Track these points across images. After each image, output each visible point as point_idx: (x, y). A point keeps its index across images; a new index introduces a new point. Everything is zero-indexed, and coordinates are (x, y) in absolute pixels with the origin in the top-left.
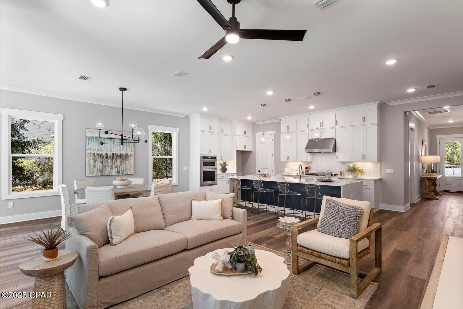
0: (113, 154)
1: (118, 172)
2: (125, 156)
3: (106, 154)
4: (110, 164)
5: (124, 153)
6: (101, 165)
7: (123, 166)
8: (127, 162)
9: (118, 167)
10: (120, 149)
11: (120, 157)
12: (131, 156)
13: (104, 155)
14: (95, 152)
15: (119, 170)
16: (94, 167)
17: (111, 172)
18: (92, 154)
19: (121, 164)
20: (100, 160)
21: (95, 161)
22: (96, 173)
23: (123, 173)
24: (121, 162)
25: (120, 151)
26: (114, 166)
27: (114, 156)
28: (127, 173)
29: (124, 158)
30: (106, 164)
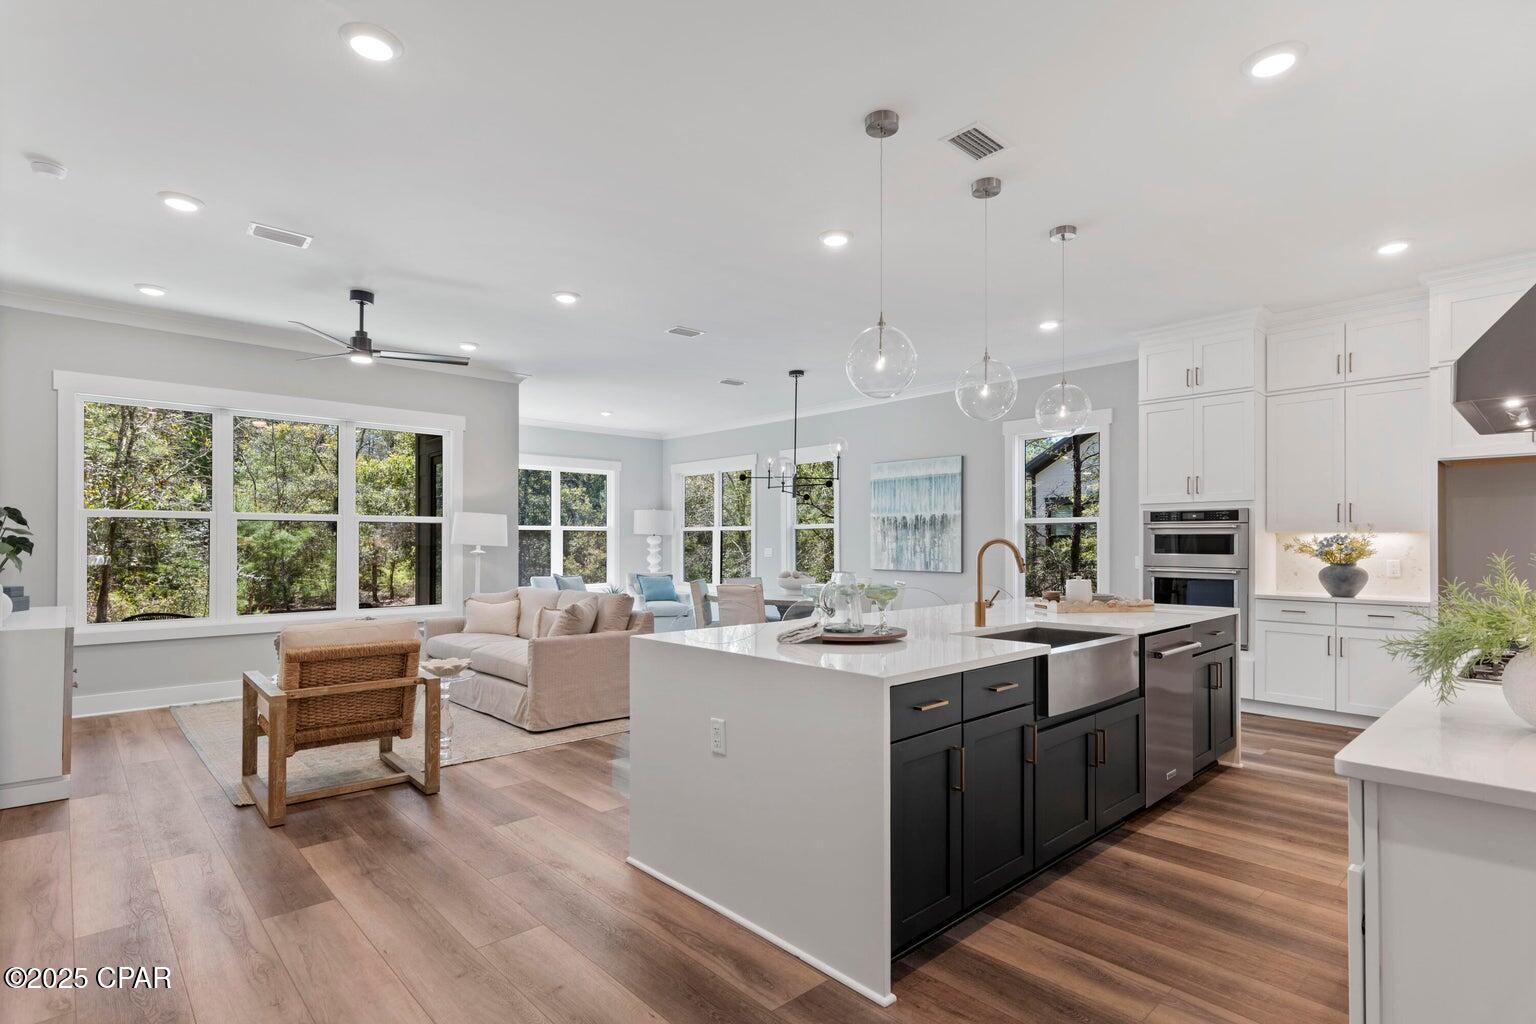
0: (917, 517)
1: (927, 565)
2: (942, 522)
3: (904, 518)
4: (911, 543)
5: (938, 513)
6: (895, 544)
7: (936, 549)
8: (945, 537)
9: (927, 550)
10: (930, 504)
11: (931, 525)
12: (954, 520)
13: (899, 520)
14: (885, 515)
15: (928, 560)
16: (883, 550)
17: (912, 563)
18: (880, 521)
19: (933, 544)
20: (893, 533)
21: (884, 534)
22: (885, 564)
23: (936, 566)
24: (933, 537)
25: (931, 509)
26: (918, 549)
27: (919, 523)
28: (946, 567)
29: (938, 527)
30: (903, 543)
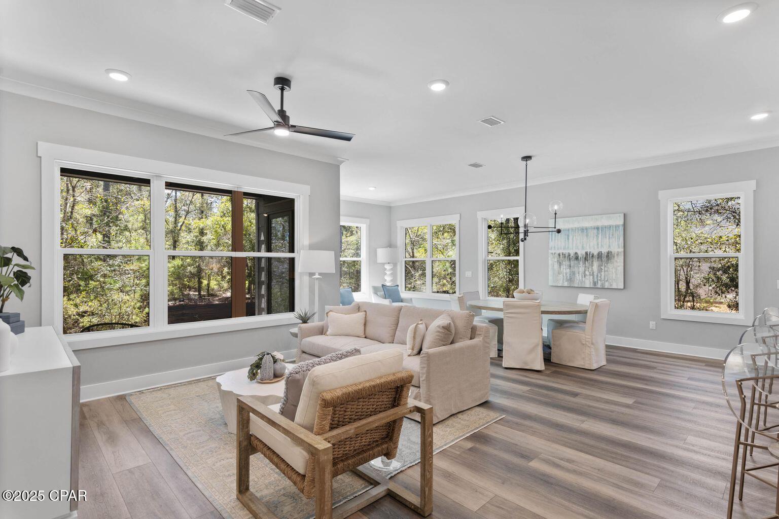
0: (586, 253)
1: (595, 283)
2: (607, 256)
3: (576, 253)
4: (582, 269)
5: (604, 250)
6: (568, 270)
7: (603, 273)
8: (610, 266)
9: (595, 274)
10: (598, 244)
11: (598, 258)
12: (618, 255)
13: (572, 255)
14: (561, 251)
15: (596, 280)
16: (559, 273)
17: (582, 282)
18: (557, 255)
19: (600, 270)
20: (567, 263)
21: (560, 264)
22: (561, 282)
23: (602, 285)
24: (600, 266)
25: (598, 248)
26: (587, 273)
27: (588, 257)
28: (611, 285)
29: (604, 259)
30: (576, 269)
